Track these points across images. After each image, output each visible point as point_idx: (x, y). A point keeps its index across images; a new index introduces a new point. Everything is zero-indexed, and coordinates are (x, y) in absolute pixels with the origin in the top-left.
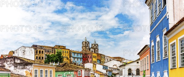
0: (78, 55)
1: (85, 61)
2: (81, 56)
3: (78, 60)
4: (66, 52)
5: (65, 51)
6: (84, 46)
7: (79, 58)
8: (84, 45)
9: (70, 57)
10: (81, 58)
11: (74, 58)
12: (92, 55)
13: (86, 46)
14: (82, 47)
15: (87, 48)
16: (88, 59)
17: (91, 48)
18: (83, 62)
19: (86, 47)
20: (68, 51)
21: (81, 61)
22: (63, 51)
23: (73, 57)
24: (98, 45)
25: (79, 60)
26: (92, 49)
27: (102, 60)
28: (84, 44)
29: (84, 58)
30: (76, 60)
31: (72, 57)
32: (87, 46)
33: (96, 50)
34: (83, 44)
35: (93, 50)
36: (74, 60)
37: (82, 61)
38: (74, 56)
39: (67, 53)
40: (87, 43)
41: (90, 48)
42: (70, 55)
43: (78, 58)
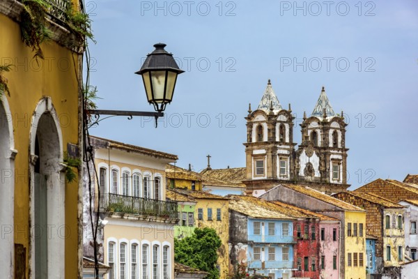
0: (271, 231)
1: (306, 258)
2: (285, 232)
3: (272, 257)
4: (214, 216)
5: (210, 211)
6: (260, 143)
7: (278, 244)
8: (260, 135)
9: (233, 241)
10: (285, 247)
11: (256, 246)
12: (341, 221)
13: (272, 140)
14: (249, 144)
15: (282, 150)
16: (319, 245)
17: (302, 147)
18: (296, 263)
19: (275, 149)
20: (224, 210)
21: (285, 258)
22: (200, 210)
23: (251, 244)
24: (343, 125)
25: (279, 254)
26: (309, 155)
27: (386, 241)
28: (260, 128)
29: (301, 244)
30: (264, 256)
31: (245, 242)
32: (282, 141)
33: (335, 155)
34: (250, 125)
35: (315, 160)
36: (257, 257)
37: (291, 260)
38: (256, 239)
39: (219, 219)
40: (283, 118)
41: (296, 148)
42: (232, 230)
43: (272, 247)
